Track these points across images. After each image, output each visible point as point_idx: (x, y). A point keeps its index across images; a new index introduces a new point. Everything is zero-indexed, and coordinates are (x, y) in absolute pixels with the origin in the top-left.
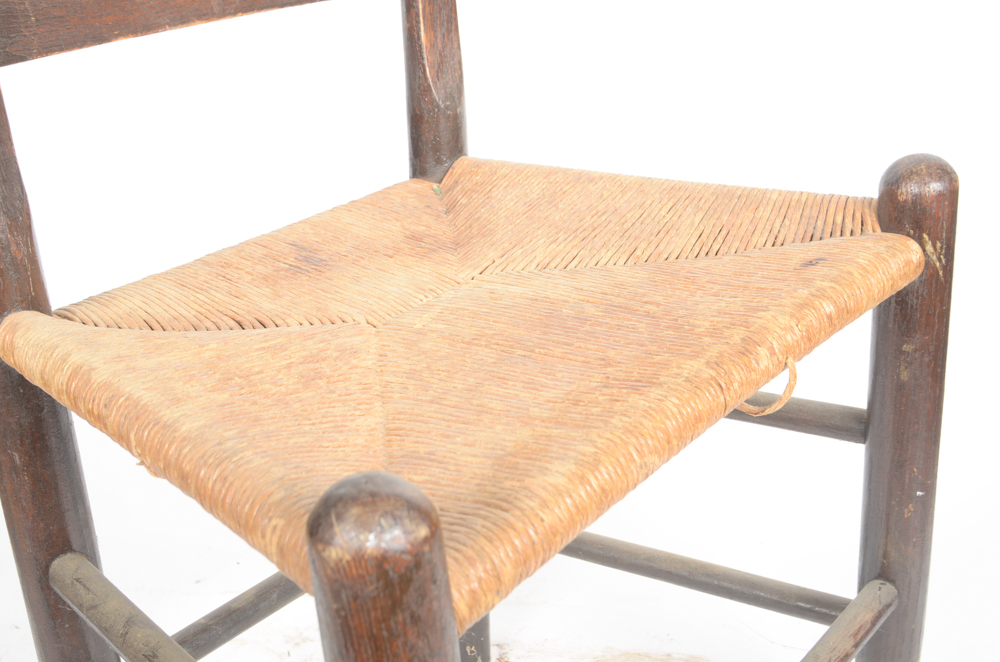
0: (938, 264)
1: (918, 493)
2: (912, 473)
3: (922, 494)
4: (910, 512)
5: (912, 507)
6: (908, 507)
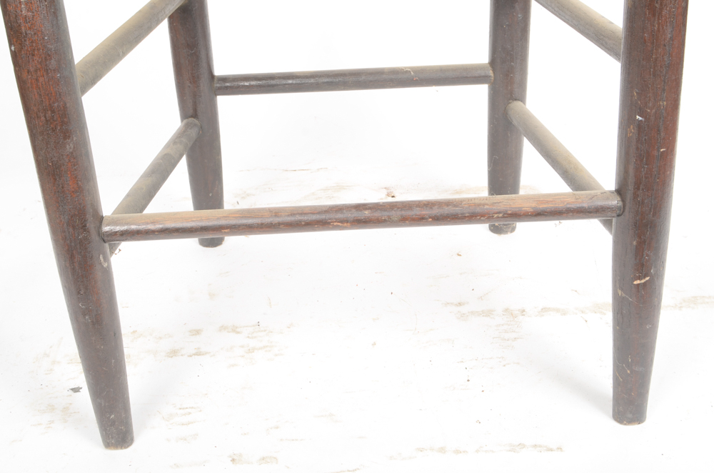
1: (638, 117)
2: (632, 96)
3: (640, 118)
4: (631, 132)
5: (633, 129)
6: (629, 127)
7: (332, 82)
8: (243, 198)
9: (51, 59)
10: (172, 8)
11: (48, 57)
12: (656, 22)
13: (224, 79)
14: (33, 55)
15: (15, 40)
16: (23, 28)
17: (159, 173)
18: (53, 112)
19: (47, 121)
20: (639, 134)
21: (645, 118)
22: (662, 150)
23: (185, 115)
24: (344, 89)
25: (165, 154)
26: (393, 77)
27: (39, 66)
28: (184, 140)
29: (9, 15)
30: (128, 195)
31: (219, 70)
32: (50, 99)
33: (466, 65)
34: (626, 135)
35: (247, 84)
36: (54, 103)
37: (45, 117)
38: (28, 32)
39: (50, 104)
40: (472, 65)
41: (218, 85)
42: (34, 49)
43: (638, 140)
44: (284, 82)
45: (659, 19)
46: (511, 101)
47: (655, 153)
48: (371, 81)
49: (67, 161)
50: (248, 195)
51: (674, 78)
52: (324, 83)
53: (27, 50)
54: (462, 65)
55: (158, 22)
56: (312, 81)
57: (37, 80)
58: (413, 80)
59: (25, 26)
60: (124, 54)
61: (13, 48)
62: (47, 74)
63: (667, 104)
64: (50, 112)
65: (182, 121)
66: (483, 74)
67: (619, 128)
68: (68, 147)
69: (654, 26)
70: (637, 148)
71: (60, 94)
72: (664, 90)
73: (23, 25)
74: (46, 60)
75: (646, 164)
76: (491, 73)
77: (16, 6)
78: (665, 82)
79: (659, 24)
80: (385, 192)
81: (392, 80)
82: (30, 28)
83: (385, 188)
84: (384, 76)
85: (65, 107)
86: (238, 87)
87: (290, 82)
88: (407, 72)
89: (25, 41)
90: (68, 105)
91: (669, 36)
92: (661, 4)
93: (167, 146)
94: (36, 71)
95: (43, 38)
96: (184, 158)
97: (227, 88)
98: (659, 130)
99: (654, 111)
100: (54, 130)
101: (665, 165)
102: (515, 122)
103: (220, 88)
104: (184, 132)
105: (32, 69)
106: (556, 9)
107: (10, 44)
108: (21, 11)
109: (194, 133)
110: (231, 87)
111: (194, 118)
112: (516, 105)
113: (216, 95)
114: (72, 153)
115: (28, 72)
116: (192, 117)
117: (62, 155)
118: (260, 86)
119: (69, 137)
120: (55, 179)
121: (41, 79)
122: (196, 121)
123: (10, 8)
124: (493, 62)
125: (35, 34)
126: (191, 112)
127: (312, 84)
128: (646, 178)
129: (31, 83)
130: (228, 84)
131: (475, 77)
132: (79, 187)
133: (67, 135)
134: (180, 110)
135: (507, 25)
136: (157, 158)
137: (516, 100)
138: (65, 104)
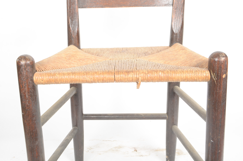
0: (214, 79)
1: (211, 141)
2: (210, 134)
3: (212, 141)
4: (209, 145)
5: (210, 144)
6: (209, 143)
7: (118, 117)
8: (90, 149)
9: (34, 117)
10: (72, 95)
11: (33, 116)
12: (216, 113)
13: (86, 115)
14: (29, 116)
15: (24, 111)
16: (26, 108)
17: (64, 145)
18: (33, 133)
19: (31, 135)
20: (212, 146)
21: (214, 141)
22: (219, 151)
23: (74, 125)
24: (122, 120)
25: (67, 139)
26: (137, 116)
27: (30, 119)
28: (73, 134)
29: (23, 104)
30: (54, 154)
31: (85, 112)
32: (32, 129)
33: (160, 114)
34: (208, 145)
35: (93, 117)
36: (33, 130)
37: (30, 134)
38: (28, 109)
39: (32, 130)
40: (161, 114)
41: (84, 117)
42: (29, 114)
43: (212, 148)
44: (104, 117)
45: (217, 112)
46: (173, 125)
47: (217, 152)
48: (131, 118)
49: (36, 147)
50: (92, 148)
51: (222, 130)
52: (116, 117)
53: (27, 114)
54: (158, 114)
55: (67, 100)
56: (113, 117)
57: (29, 123)
58: (143, 117)
59: (27, 108)
60: (56, 111)
61: (23, 113)
62: (32, 121)
63: (220, 137)
64: (32, 133)
65: (73, 127)
66: (165, 117)
67: (206, 143)
68: (36, 143)
69: (216, 114)
70: (212, 150)
71: (35, 128)
72: (219, 133)
73: (26, 107)
74: (32, 117)
75: (215, 155)
76: (167, 116)
77: (25, 102)
78: (219, 131)
79: (217, 114)
80: (134, 149)
81: (137, 117)
82: (28, 108)
83: (134, 148)
84: (134, 116)
85: (37, 131)
86: (90, 118)
87: (106, 117)
88: (141, 115)
89: (27, 112)
90: (38, 131)
91: (220, 117)
92: (218, 108)
93: (67, 136)
94: (29, 120)
95: (32, 111)
96: (73, 139)
97: (87, 118)
98: (218, 145)
99: (216, 139)
100: (33, 138)
101: (220, 156)
102: (174, 132)
103: (85, 118)
104: (73, 131)
105: (28, 120)
106: (186, 102)
107: (22, 112)
108: (26, 103)
109: (76, 131)
110: (88, 118)
111: (76, 126)
112: (175, 126)
113: (83, 120)
114: (38, 145)
115: (27, 121)
116: (75, 126)
117: (34, 146)
118: (97, 118)
119: (37, 140)
120: (32, 153)
121: (30, 123)
122: (77, 128)
123: (23, 102)
124: (167, 113)
125: (30, 110)
126: (75, 124)
127: (112, 118)
128: (214, 159)
129: (27, 124)
130: (87, 117)
131: (162, 117)
132: (39, 155)
133: (36, 139)
134: (72, 124)
135: (172, 103)
136: (64, 141)
137: (175, 125)
138: (37, 130)
